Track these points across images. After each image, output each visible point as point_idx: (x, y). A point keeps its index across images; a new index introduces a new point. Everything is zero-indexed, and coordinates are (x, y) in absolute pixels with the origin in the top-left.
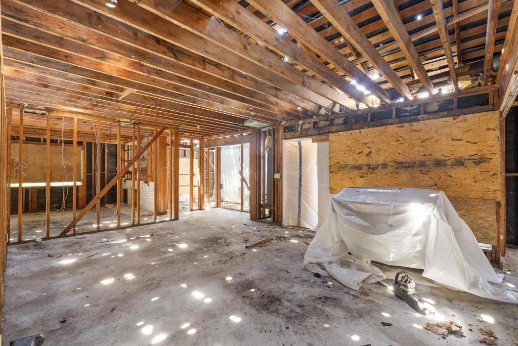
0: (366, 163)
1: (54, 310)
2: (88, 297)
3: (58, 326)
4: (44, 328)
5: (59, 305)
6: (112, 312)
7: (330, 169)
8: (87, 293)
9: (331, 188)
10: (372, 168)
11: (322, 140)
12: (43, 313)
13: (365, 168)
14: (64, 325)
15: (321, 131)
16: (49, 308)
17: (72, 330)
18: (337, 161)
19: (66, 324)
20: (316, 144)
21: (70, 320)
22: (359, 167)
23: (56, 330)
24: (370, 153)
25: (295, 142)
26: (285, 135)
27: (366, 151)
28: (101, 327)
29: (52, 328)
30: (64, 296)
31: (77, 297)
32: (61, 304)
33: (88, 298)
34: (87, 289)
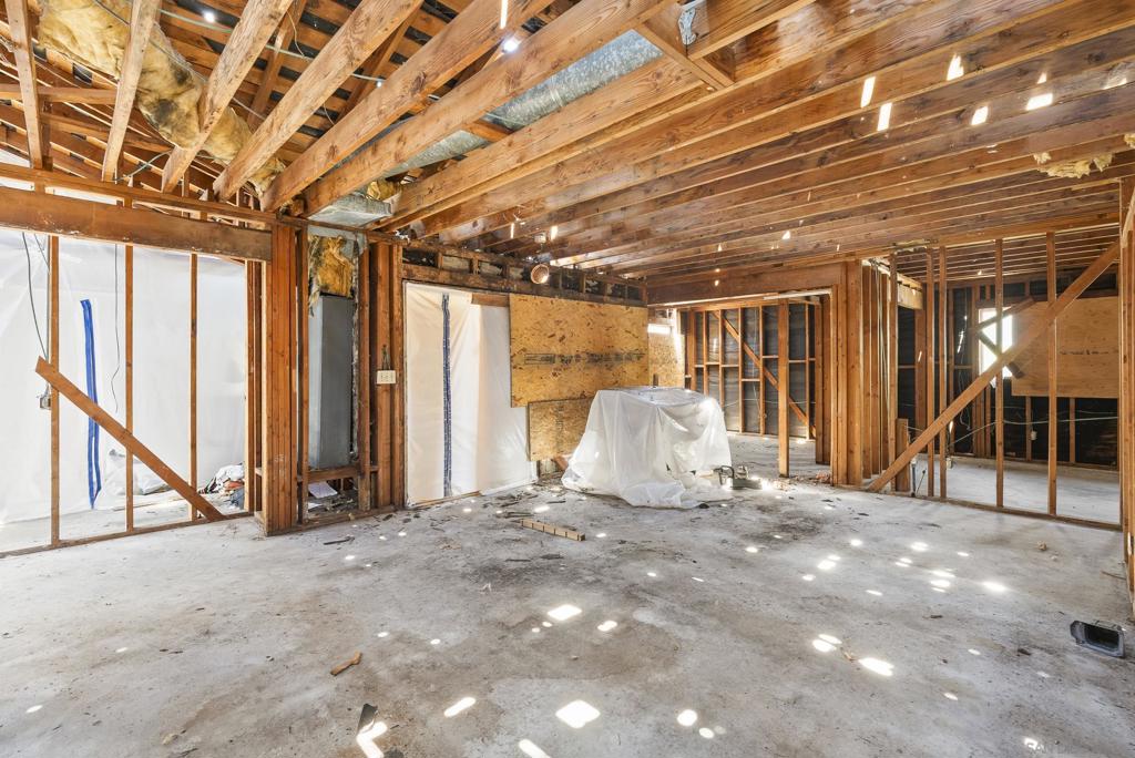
0: (560, 353)
1: (1028, 682)
2: (945, 661)
3: (1036, 653)
4: (1059, 664)
5: (1012, 686)
6: (940, 617)
7: (511, 361)
8: (938, 668)
9: (513, 397)
10: (565, 360)
11: (491, 303)
12: (1053, 691)
13: (557, 360)
14: (1025, 647)
15: (493, 285)
16: (1035, 694)
17: (1018, 633)
18: (522, 347)
19: (1022, 647)
20: (477, 308)
21: (1011, 648)
22: (549, 359)
23: (1042, 649)
24: (563, 337)
25: (434, 294)
26: (408, 270)
27: (559, 334)
28: (977, 612)
29: (1047, 655)
30: (987, 699)
31: (964, 677)
32: (1006, 685)
33: (948, 659)
34: (926, 678)
